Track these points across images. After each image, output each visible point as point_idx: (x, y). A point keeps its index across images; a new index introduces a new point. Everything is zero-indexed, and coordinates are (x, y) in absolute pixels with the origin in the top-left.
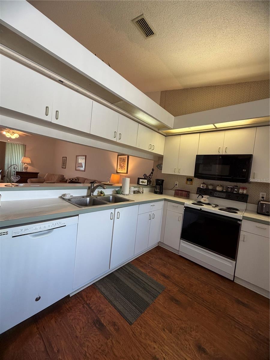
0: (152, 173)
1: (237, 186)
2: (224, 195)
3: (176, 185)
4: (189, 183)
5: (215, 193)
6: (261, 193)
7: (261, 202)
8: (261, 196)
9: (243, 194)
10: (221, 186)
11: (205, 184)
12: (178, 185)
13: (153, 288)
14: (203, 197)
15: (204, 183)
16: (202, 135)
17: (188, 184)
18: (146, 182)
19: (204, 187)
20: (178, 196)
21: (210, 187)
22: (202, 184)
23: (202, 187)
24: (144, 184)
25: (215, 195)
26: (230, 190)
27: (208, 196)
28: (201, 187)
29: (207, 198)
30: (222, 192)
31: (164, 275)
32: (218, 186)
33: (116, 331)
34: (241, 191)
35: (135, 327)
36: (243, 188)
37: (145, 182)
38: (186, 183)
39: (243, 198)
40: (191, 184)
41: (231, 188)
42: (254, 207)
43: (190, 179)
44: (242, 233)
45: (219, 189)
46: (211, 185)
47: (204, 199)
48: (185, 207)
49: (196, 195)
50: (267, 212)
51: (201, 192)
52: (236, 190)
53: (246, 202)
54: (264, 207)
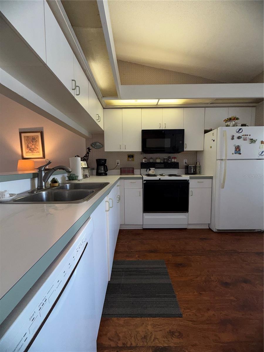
0: (88, 153)
1: (170, 157)
2: (163, 165)
3: (118, 163)
4: (131, 160)
5: (156, 165)
6: (184, 160)
7: (189, 166)
8: (184, 162)
9: (174, 163)
10: (159, 158)
12: (119, 163)
13: (158, 268)
14: (150, 170)
15: (145, 158)
16: (143, 110)
18: (86, 164)
19: (146, 161)
20: (125, 174)
21: (151, 161)
22: (144, 159)
23: (145, 161)
25: (156, 167)
26: (166, 160)
27: (154, 169)
28: (144, 162)
29: (154, 170)
30: (160, 163)
31: (151, 252)
32: (157, 158)
33: (181, 339)
34: (173, 160)
35: (187, 315)
36: (175, 158)
38: (128, 160)
39: (175, 166)
40: (133, 160)
41: (167, 159)
42: (184, 170)
43: (131, 156)
44: (190, 190)
45: (158, 161)
46: (151, 158)
47: (152, 171)
48: (145, 180)
49: (139, 170)
50: (194, 172)
51: (146, 166)
52: (170, 160)
53: (178, 168)
54: (192, 169)
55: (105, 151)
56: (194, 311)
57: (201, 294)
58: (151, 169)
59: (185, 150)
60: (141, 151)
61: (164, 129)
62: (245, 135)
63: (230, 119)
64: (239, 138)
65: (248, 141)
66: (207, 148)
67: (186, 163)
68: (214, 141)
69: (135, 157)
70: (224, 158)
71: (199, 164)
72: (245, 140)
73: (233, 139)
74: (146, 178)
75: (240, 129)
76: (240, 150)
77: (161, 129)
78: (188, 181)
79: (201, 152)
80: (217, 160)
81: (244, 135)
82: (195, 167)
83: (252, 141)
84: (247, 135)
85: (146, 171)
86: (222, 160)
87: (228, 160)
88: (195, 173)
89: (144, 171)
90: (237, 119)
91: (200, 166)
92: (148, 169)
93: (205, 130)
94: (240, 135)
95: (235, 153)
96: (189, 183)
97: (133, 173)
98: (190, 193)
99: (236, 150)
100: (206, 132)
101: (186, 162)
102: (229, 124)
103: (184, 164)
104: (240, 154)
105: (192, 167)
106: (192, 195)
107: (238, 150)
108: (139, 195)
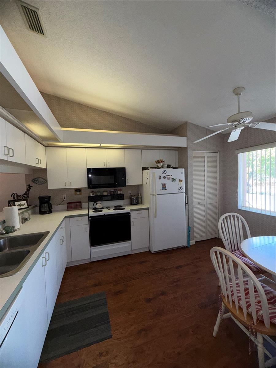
0: (28, 190)
1: (116, 190)
2: (110, 198)
3: (64, 198)
5: (103, 197)
6: (129, 191)
7: (132, 197)
8: (129, 193)
9: (120, 194)
10: (106, 191)
11: (94, 192)
12: (66, 198)
13: (99, 300)
14: (97, 204)
15: (92, 192)
16: (87, 149)
17: (77, 195)
18: (26, 204)
19: (94, 195)
20: (71, 209)
21: (99, 194)
22: (91, 192)
24: (22, 207)
25: (103, 199)
26: (112, 193)
28: (91, 195)
30: (107, 196)
31: (96, 285)
32: (104, 191)
34: (119, 192)
35: (115, 335)
36: (120, 190)
37: (24, 204)
38: (75, 194)
39: (121, 197)
40: (81, 194)
41: (113, 191)
42: (128, 201)
43: (78, 190)
44: (131, 221)
45: (105, 194)
46: (99, 192)
47: (99, 205)
48: (91, 217)
49: (88, 203)
50: (136, 203)
51: (93, 199)
52: (116, 192)
53: (124, 199)
54: (135, 200)
55: (49, 188)
56: (121, 331)
57: (129, 314)
58: (98, 202)
59: (127, 184)
60: (87, 187)
61: (108, 167)
62: (169, 176)
63: (159, 162)
64: (164, 178)
65: (171, 180)
66: (144, 183)
67: (130, 194)
68: (148, 179)
69: (82, 191)
70: (155, 194)
71: (141, 195)
72: (168, 179)
73: (160, 178)
74: (92, 213)
75: (165, 171)
76: (165, 187)
77: (105, 167)
78: (130, 213)
79: (142, 185)
80: (150, 195)
81: (167, 176)
82: (137, 199)
83: (173, 180)
84: (170, 176)
85: (93, 205)
86: (154, 195)
87: (157, 195)
89: (91, 204)
90: (163, 162)
91: (141, 197)
92: (95, 204)
93: (142, 168)
94: (165, 175)
95: (163, 189)
96: (130, 216)
97: (80, 208)
98: (132, 224)
99: (163, 187)
100: (144, 169)
101: (131, 193)
102: (158, 165)
103: (129, 195)
104: (166, 190)
105: (134, 199)
106: (133, 225)
107: (164, 187)
108: (85, 231)
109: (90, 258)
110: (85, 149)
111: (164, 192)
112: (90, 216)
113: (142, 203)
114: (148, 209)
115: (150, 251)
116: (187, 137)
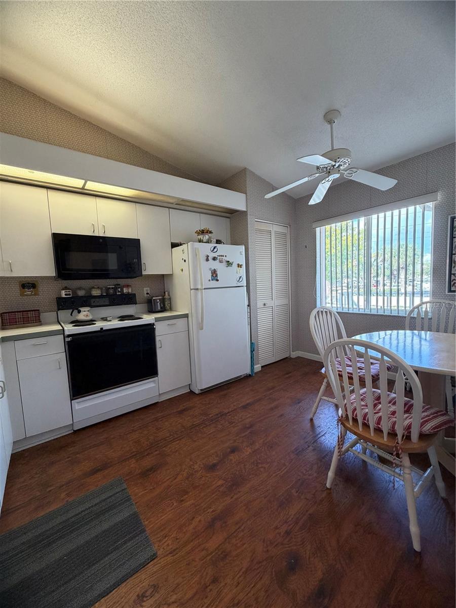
1: (119, 285)
2: (107, 301)
4: (30, 293)
5: (93, 300)
6: (145, 289)
7: (154, 298)
8: (145, 293)
9: (128, 294)
10: (98, 288)
11: (70, 289)
13: (111, 496)
14: (79, 312)
15: (65, 288)
17: (26, 295)
19: (69, 295)
20: (15, 326)
21: (81, 293)
22: (63, 289)
23: (66, 295)
25: (93, 304)
26: (111, 291)
27: (88, 309)
28: (64, 296)
29: (88, 311)
30: (101, 297)
31: (95, 472)
32: (93, 288)
34: (125, 290)
35: (164, 548)
36: (128, 286)
38: (22, 295)
39: (129, 299)
40: (35, 295)
41: (113, 288)
42: (144, 307)
43: (29, 285)
44: (157, 339)
45: (96, 293)
46: (80, 289)
47: (84, 314)
48: (69, 336)
49: (56, 312)
50: (161, 308)
51: (70, 304)
52: (119, 290)
53: (136, 304)
54: (159, 304)
57: (182, 501)
58: (82, 309)
59: (144, 273)
60: (54, 275)
61: (101, 235)
62: (221, 256)
63: (203, 232)
64: (214, 259)
65: (225, 263)
66: (177, 272)
67: (147, 294)
68: (185, 261)
69: (42, 288)
70: (199, 287)
71: (169, 295)
72: (221, 262)
73: (207, 260)
74: (70, 329)
75: (215, 248)
76: (216, 276)
77: (96, 234)
78: (153, 324)
79: (170, 276)
80: (191, 289)
81: (219, 256)
82: (163, 301)
83: (229, 264)
84: (223, 256)
85: (71, 315)
86: (197, 289)
87: (205, 289)
88: (163, 310)
89: (64, 314)
90: (211, 232)
91: (170, 299)
92: (75, 311)
93: (172, 243)
94: (215, 255)
95: (212, 280)
96: (154, 329)
97: (37, 320)
98: (158, 345)
99: (212, 276)
100: (174, 245)
101: (149, 292)
102: (202, 238)
103: (146, 295)
104: (218, 280)
105: (158, 301)
106: (161, 347)
107: (214, 275)
108: (58, 367)
109: (72, 423)
110: (44, 191)
111: (214, 284)
112: (67, 333)
113: (171, 309)
114: (186, 316)
115: (192, 392)
116: (246, 194)
